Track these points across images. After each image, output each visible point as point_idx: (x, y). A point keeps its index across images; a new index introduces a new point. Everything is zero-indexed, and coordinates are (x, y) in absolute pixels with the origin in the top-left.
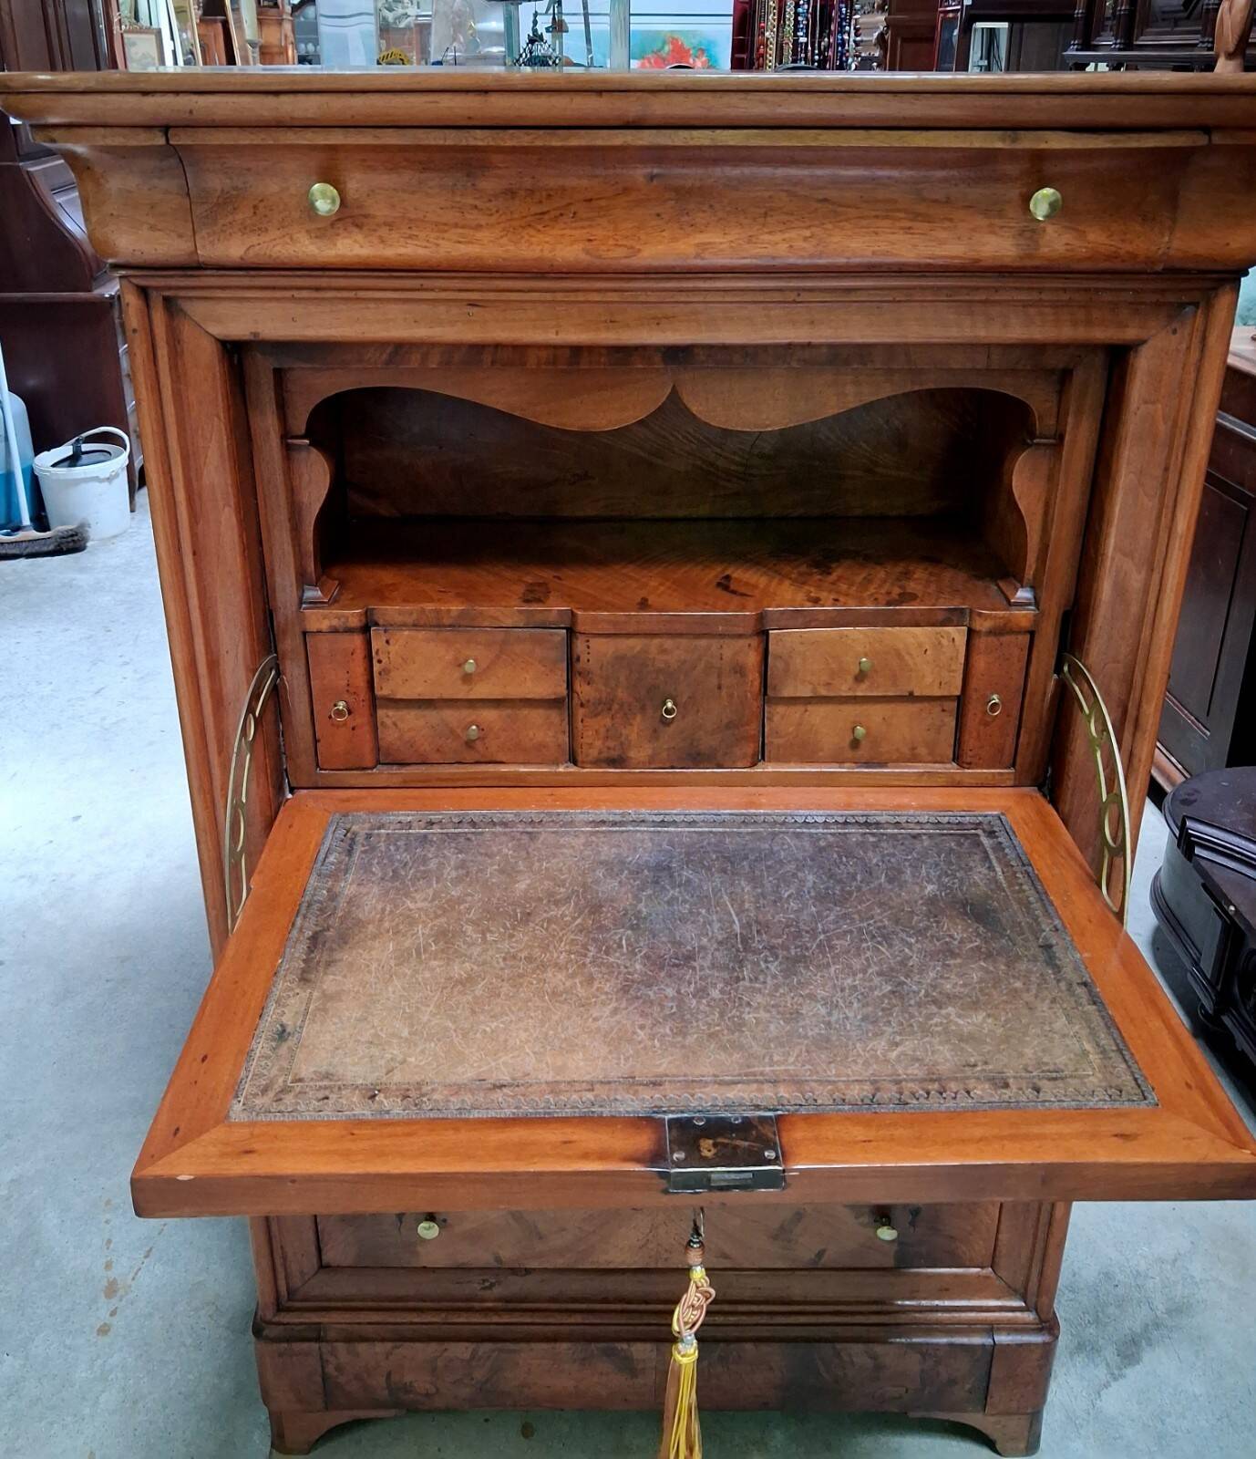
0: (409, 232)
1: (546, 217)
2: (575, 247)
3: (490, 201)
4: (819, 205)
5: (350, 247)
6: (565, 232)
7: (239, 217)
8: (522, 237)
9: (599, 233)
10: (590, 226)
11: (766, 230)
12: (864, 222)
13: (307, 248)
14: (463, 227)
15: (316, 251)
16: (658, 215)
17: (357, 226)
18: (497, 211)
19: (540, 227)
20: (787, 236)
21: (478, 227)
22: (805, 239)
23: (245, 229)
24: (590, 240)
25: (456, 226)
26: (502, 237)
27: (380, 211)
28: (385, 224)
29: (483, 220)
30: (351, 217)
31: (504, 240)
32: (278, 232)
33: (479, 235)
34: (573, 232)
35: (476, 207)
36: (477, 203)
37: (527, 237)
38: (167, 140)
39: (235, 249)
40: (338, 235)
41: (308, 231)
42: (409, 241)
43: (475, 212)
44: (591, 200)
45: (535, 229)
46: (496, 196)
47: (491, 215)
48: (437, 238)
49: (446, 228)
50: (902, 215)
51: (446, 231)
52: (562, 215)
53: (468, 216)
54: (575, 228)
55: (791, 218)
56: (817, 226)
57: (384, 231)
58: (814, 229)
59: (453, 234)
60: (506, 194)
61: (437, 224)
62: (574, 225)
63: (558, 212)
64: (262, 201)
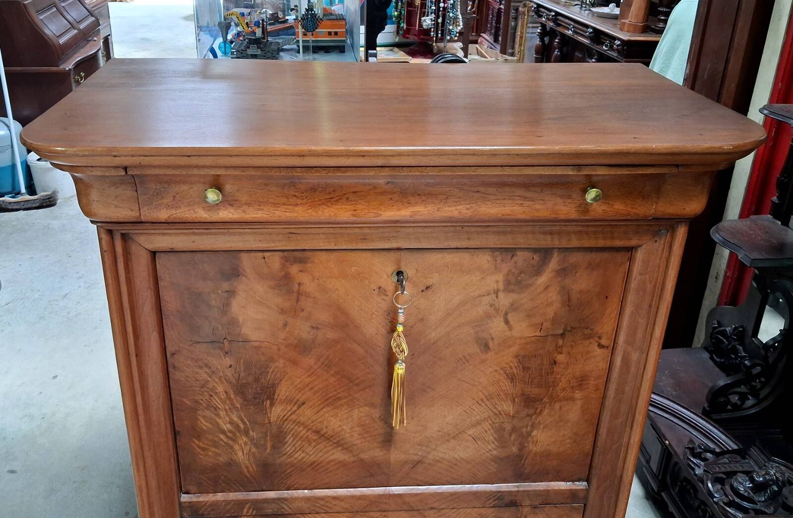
0: (258, 207)
1: (333, 200)
2: (347, 213)
3: (303, 193)
4: (474, 194)
5: (226, 214)
6: (341, 207)
7: (165, 201)
8: (319, 209)
9: (360, 207)
10: (356, 204)
11: (446, 205)
12: (498, 201)
13: (202, 214)
14: (288, 205)
15: (208, 217)
16: (391, 199)
17: (231, 205)
18: (306, 198)
19: (329, 204)
20: (458, 208)
21: (297, 205)
22: (467, 209)
23: (168, 207)
24: (355, 210)
25: (284, 204)
26: (309, 209)
27: (244, 198)
28: (246, 204)
29: (299, 202)
30: (228, 201)
31: (310, 211)
32: (187, 208)
33: (296, 209)
34: (347, 207)
35: (295, 196)
36: (296, 194)
37: (322, 209)
38: (126, 173)
39: (163, 215)
40: (220, 209)
41: (203, 208)
42: (259, 212)
43: (295, 198)
44: (356, 192)
45: (326, 205)
46: (306, 191)
47: (304, 199)
48: (274, 210)
49: (279, 205)
50: (518, 198)
51: (279, 207)
52: (340, 199)
53: (291, 200)
54: (348, 205)
55: (460, 200)
56: (473, 203)
57: (245, 207)
58: (472, 205)
59: (283, 208)
60: (311, 189)
61: (274, 204)
62: (347, 203)
63: (339, 198)
64: (178, 193)
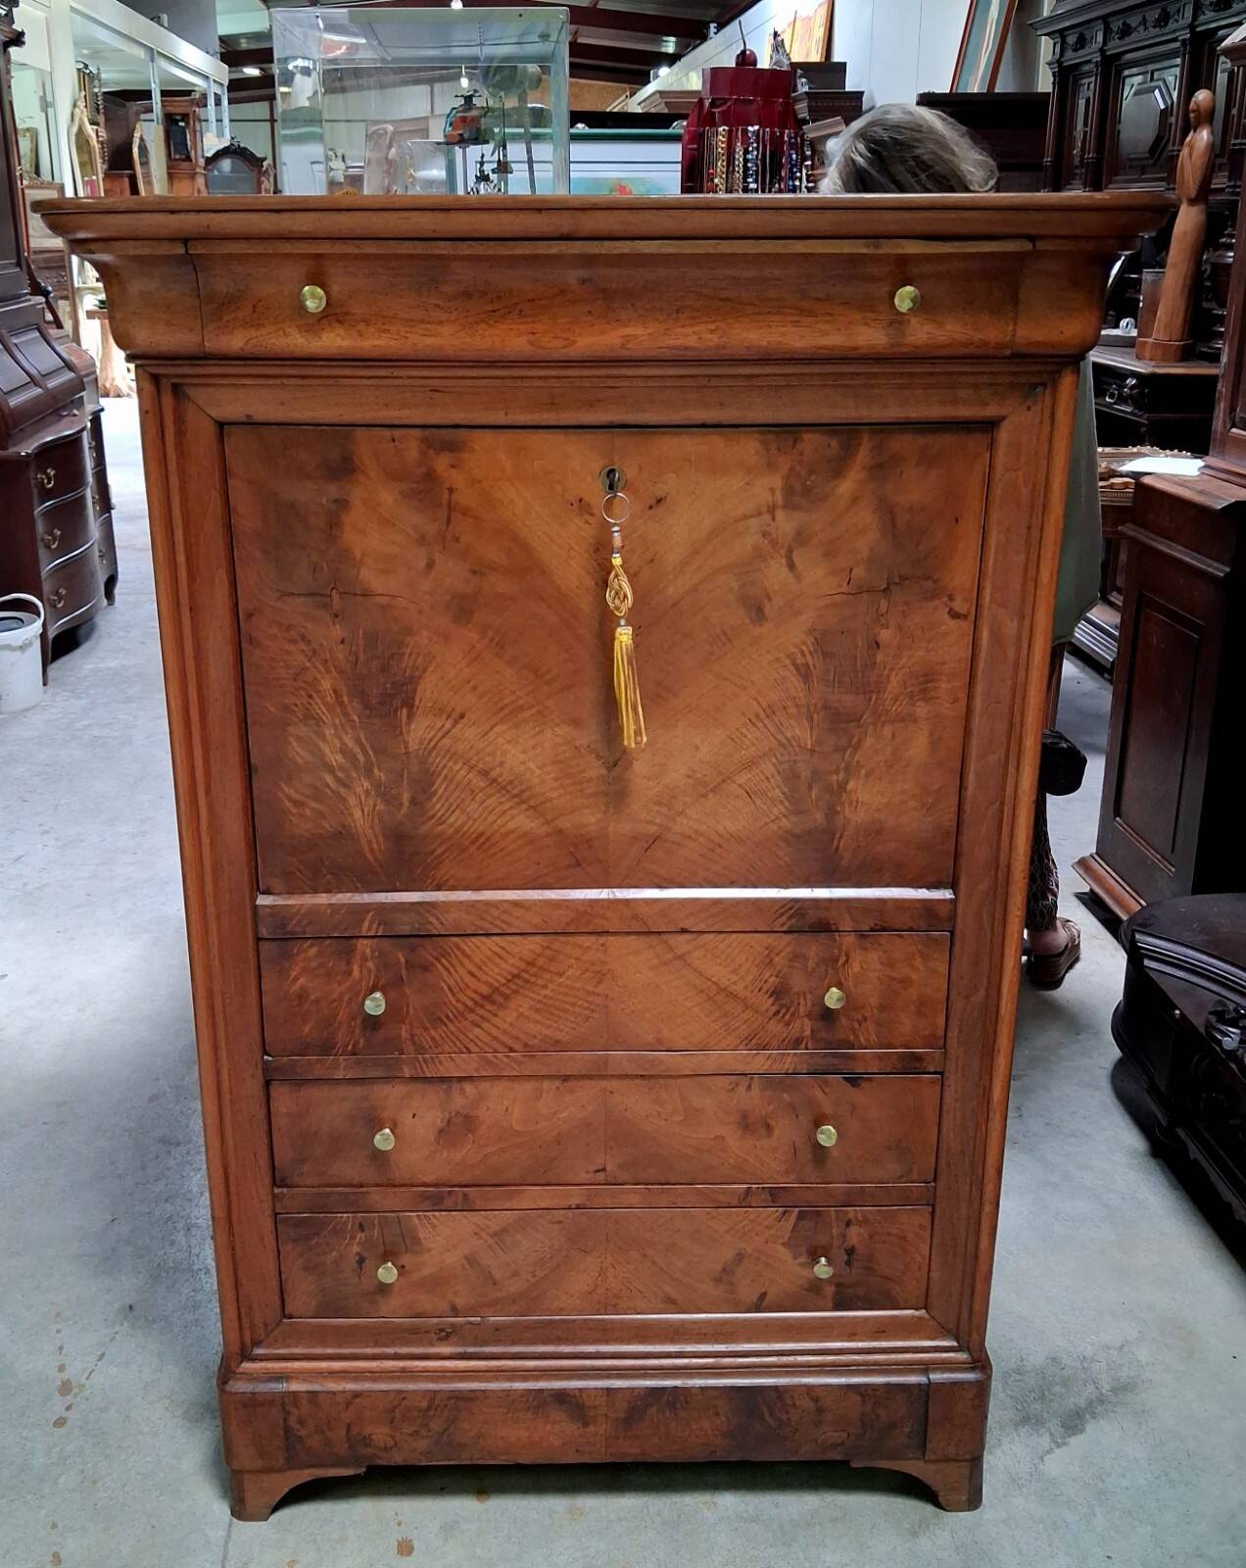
0: (382, 327)
1: (498, 313)
2: (521, 339)
3: (450, 301)
4: (721, 304)
5: (333, 340)
6: (512, 326)
7: (240, 314)
8: (477, 331)
9: (538, 327)
10: (533, 322)
11: (678, 324)
12: (761, 317)
13: (298, 341)
14: (428, 323)
15: (305, 343)
16: (589, 312)
17: (340, 322)
18: (456, 310)
19: (491, 322)
20: (696, 329)
21: (441, 323)
22: (712, 331)
23: (245, 325)
24: (533, 333)
25: (422, 321)
26: (460, 331)
27: (358, 309)
28: (363, 320)
29: (444, 317)
30: (335, 314)
31: (462, 334)
32: (273, 327)
33: (441, 329)
34: (518, 327)
35: (438, 306)
36: (440, 302)
37: (480, 331)
38: (187, 250)
39: (236, 341)
40: (323, 329)
41: (298, 326)
42: (383, 335)
43: (438, 310)
44: (533, 300)
45: (486, 322)
46: (455, 297)
47: (451, 312)
48: (407, 332)
49: (413, 323)
50: (789, 311)
51: (413, 326)
52: (509, 312)
53: (432, 314)
54: (520, 323)
55: (698, 314)
56: (720, 321)
57: (361, 327)
58: (717, 324)
59: (420, 328)
60: (463, 295)
61: (405, 320)
62: (520, 321)
63: (506, 310)
64: (260, 301)
